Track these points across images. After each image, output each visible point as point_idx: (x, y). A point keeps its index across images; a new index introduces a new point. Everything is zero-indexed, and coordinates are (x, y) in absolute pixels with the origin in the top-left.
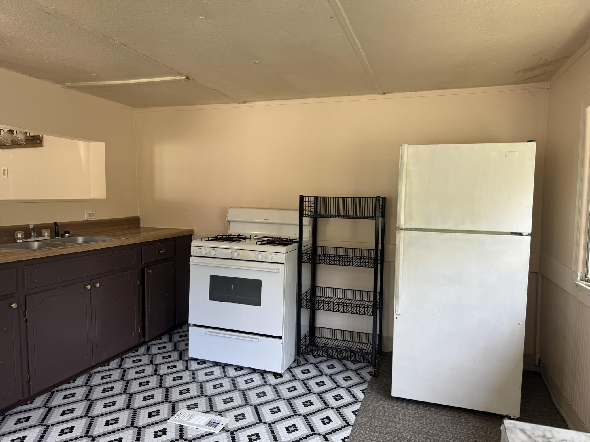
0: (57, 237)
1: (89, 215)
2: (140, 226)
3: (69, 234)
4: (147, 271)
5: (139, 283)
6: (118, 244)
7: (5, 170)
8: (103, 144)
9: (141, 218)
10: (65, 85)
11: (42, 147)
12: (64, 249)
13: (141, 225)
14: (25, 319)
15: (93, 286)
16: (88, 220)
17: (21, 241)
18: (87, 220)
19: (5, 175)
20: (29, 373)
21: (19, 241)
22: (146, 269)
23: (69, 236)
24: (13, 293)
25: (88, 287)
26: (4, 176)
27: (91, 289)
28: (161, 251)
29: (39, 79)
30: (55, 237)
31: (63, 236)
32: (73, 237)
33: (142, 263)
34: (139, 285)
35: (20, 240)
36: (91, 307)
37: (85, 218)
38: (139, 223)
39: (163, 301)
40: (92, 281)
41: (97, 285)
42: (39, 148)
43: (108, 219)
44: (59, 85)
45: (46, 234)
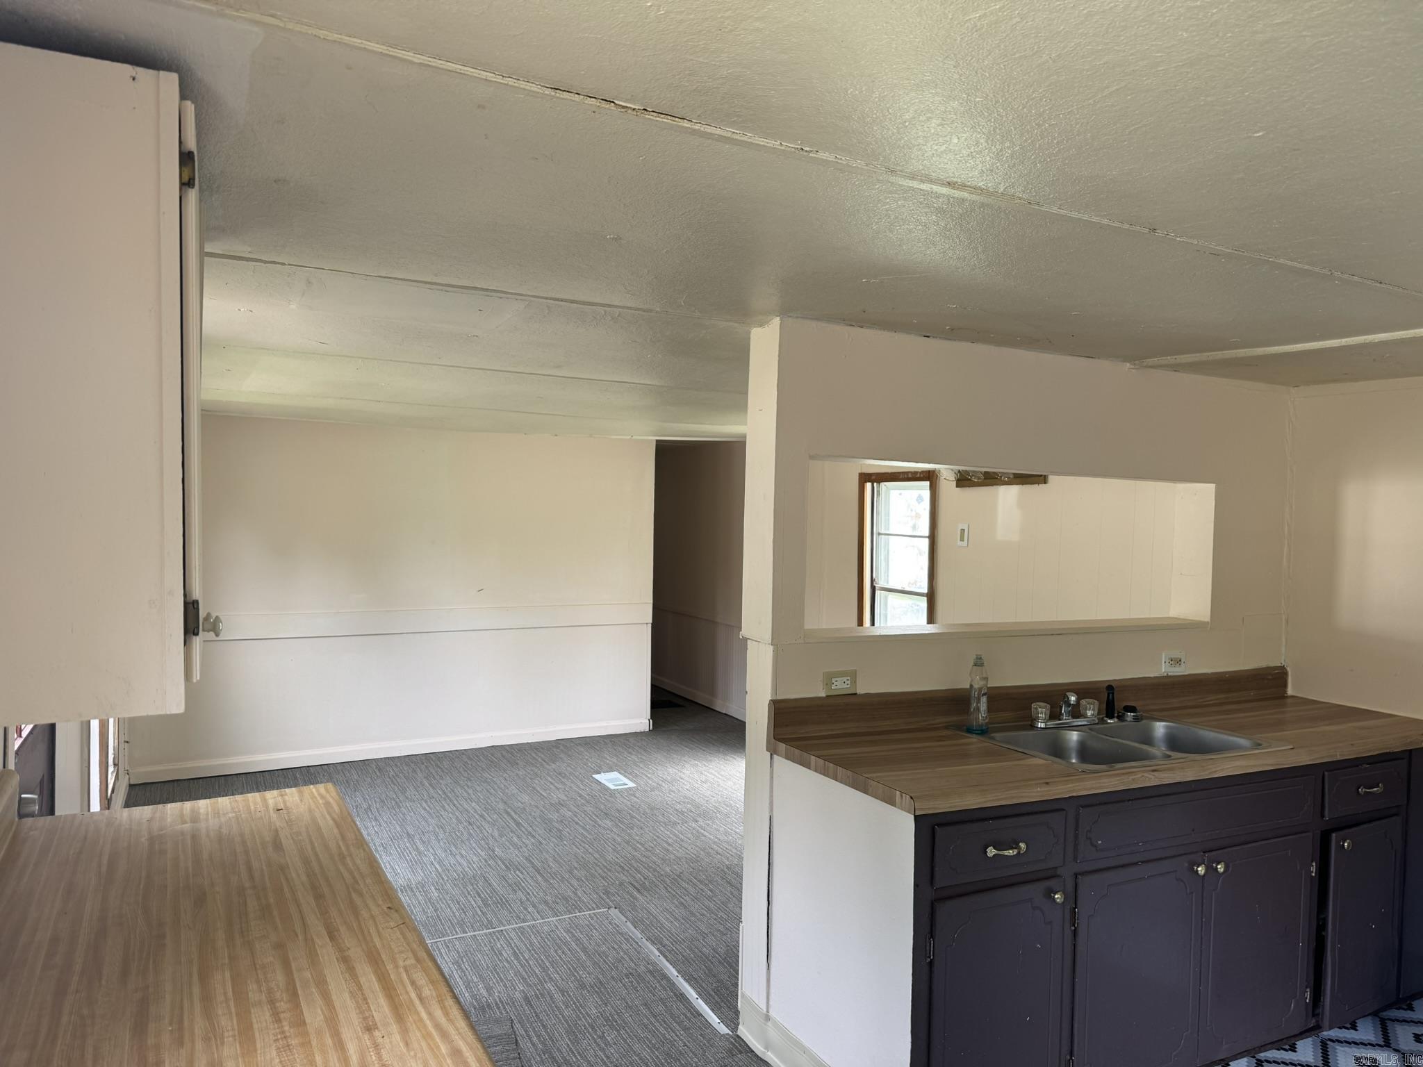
0: (1110, 718)
1: (1172, 663)
2: (1285, 692)
3: (1135, 714)
4: (1338, 842)
5: (1313, 869)
6: (1272, 765)
7: (963, 530)
8: (1211, 488)
9: (1288, 669)
10: (1145, 364)
11: (1045, 483)
12: (1156, 773)
13: (1290, 691)
14: (1073, 928)
15: (1211, 869)
16: (1168, 677)
17: (1043, 725)
18: (1165, 674)
19: (962, 540)
20: (1071, 1056)
21: (1039, 726)
22: (1334, 835)
23: (1137, 719)
24: (1056, 868)
25: (1201, 870)
26: (960, 543)
27: (1204, 875)
28: (1375, 789)
29: (1093, 359)
30: (1106, 719)
31: (1121, 718)
32: (1144, 721)
33: (1323, 816)
34: (1313, 874)
35: (1041, 722)
36: (1202, 918)
37: (1162, 669)
38: (1285, 685)
39: (1372, 926)
40: (1209, 853)
41: (1221, 868)
42: (1037, 485)
43: (1213, 673)
44: (1128, 364)
45: (1089, 713)
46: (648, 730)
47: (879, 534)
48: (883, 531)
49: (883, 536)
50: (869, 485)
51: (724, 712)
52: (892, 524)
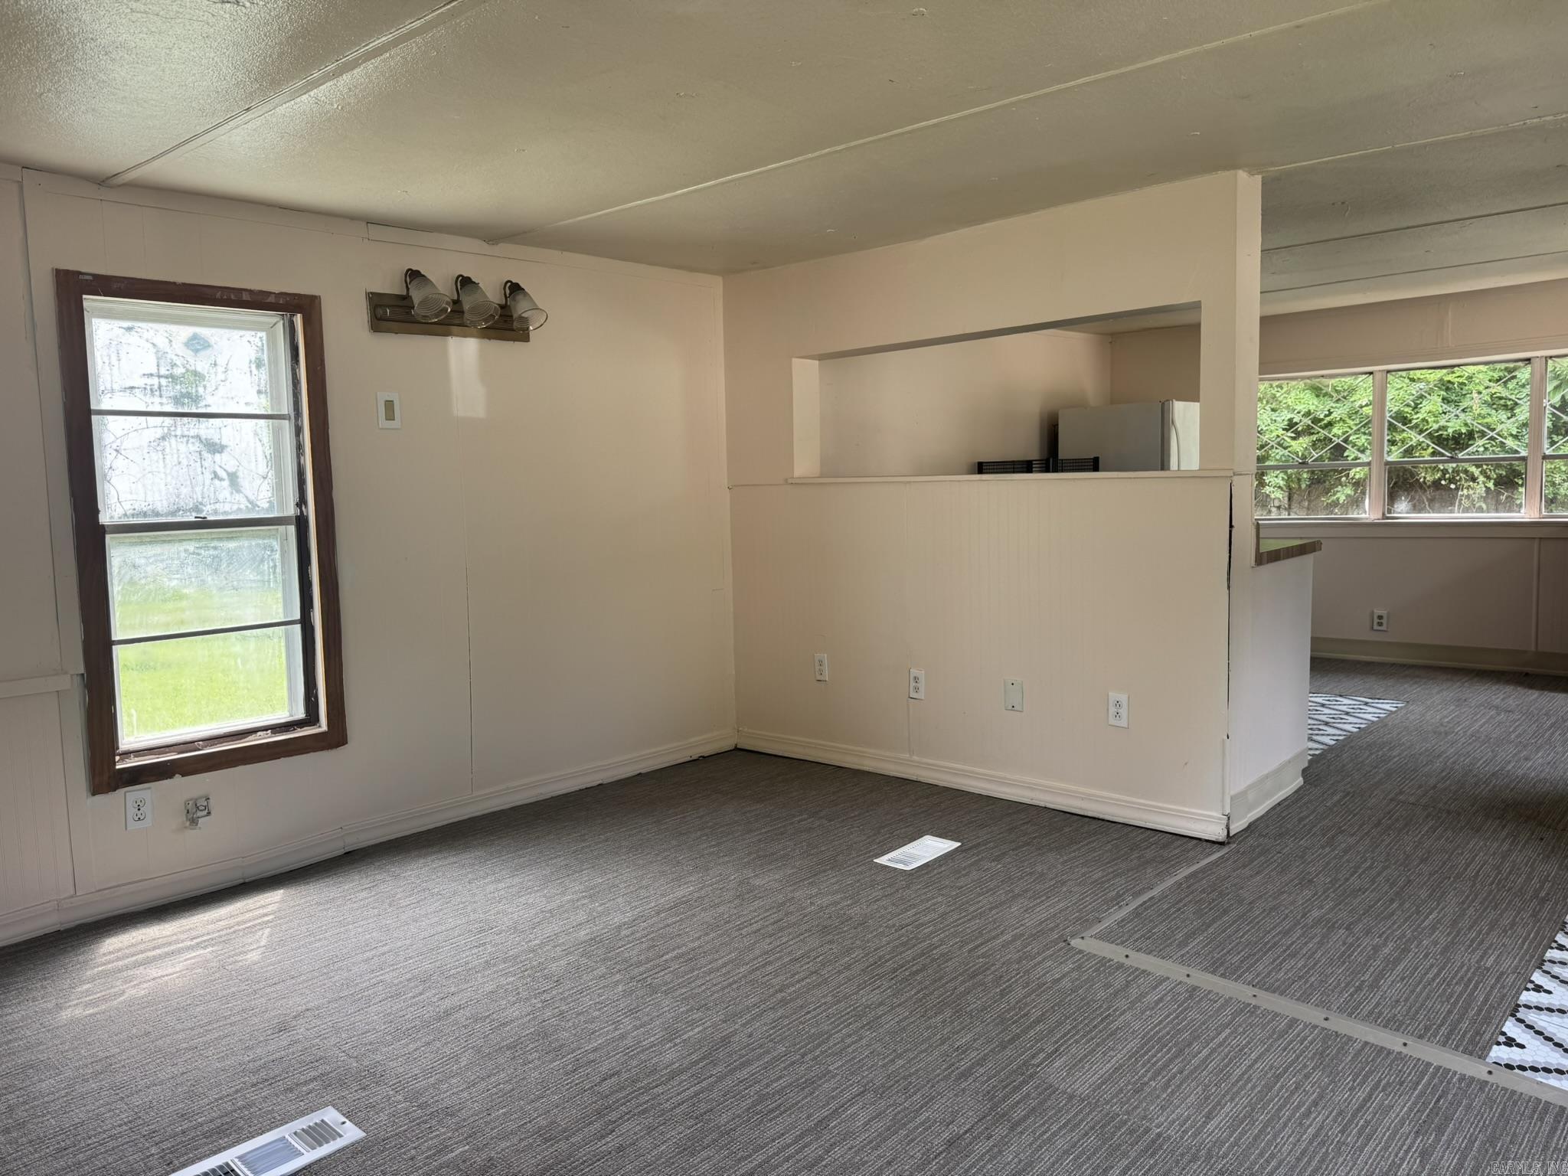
7: (392, 402)
26: (385, 423)
52: (102, 388)
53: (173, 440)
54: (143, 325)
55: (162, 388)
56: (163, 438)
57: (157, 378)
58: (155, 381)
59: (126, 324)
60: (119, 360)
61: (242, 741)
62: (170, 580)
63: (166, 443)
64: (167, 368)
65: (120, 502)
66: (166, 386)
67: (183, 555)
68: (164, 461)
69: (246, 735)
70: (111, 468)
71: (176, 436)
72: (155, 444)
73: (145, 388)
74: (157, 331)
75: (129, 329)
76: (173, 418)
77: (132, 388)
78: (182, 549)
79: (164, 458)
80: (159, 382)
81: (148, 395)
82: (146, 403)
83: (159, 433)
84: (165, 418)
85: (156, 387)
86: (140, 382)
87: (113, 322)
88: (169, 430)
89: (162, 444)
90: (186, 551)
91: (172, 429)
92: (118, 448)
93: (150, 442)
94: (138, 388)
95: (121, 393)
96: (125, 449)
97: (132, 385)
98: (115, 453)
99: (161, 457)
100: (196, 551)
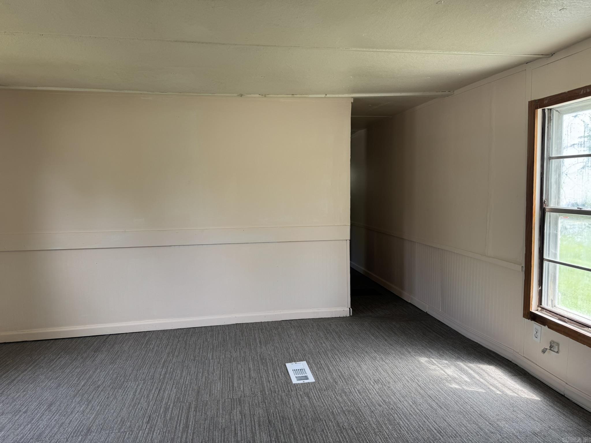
46: (348, 315)
47: (550, 158)
48: (554, 155)
49: (553, 160)
50: (539, 111)
51: (409, 302)
52: (564, 146)
53: (587, 168)
54: (581, 113)
55: (585, 143)
56: (583, 168)
57: (583, 138)
58: (582, 140)
59: (574, 114)
60: (571, 132)
61: (582, 328)
62: (577, 238)
63: (584, 170)
64: (588, 132)
65: (565, 198)
66: (587, 142)
67: (584, 227)
68: (582, 179)
69: (585, 326)
70: (564, 183)
71: (588, 166)
72: (580, 171)
73: (579, 144)
74: (586, 114)
75: (575, 116)
76: (587, 157)
77: (574, 144)
78: (583, 223)
79: (582, 178)
80: (584, 140)
81: (580, 147)
82: (578, 151)
83: (582, 165)
84: (585, 157)
85: (583, 143)
86: (576, 141)
87: (569, 115)
88: (586, 163)
89: (582, 171)
90: (585, 225)
91: (587, 163)
92: (567, 174)
93: (578, 170)
94: (576, 144)
95: (570, 148)
96: (569, 174)
97: (574, 143)
98: (565, 176)
99: (582, 177)
100: (589, 226)
